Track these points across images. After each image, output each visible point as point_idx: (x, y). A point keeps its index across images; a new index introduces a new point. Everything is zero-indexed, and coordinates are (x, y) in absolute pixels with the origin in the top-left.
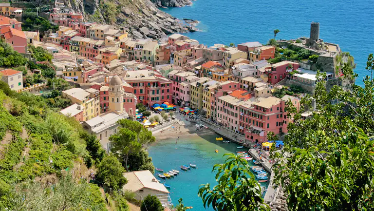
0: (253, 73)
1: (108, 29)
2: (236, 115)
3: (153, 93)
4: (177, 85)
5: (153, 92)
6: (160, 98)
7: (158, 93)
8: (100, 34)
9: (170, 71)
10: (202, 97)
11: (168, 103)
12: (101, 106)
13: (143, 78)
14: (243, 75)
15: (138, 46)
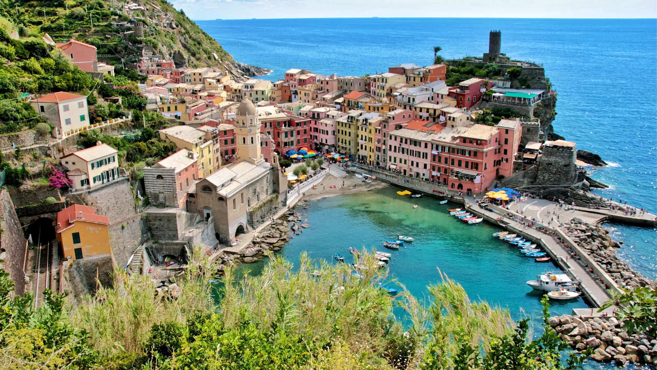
0: (429, 98)
1: (207, 72)
2: (425, 156)
3: (286, 136)
4: (316, 124)
5: (286, 134)
6: (295, 143)
7: (292, 136)
8: (198, 77)
9: (300, 108)
10: (358, 136)
11: (306, 149)
12: (222, 155)
13: (270, 116)
14: (417, 101)
15: (247, 87)
